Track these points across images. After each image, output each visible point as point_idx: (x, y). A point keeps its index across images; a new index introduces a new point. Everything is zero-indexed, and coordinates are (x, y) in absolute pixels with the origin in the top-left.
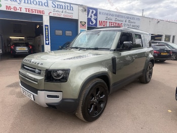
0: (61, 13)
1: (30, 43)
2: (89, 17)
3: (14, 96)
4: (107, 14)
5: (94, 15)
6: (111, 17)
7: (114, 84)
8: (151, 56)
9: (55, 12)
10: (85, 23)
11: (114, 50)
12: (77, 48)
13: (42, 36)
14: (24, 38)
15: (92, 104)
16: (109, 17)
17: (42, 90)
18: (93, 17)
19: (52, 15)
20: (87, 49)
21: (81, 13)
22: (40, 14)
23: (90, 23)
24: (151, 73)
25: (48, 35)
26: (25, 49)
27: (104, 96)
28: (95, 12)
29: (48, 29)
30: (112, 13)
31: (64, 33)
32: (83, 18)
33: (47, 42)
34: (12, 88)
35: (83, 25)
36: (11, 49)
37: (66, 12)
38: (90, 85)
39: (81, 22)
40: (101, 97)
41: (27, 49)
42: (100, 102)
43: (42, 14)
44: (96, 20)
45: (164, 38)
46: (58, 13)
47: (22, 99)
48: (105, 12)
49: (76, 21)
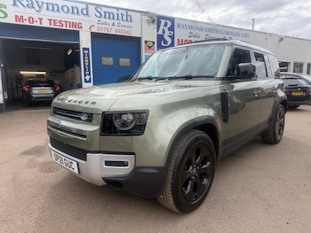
0: (111, 26)
1: (56, 82)
2: (160, 32)
3: (35, 169)
4: (192, 27)
5: (169, 29)
6: (199, 33)
7: (225, 143)
8: (281, 94)
9: (101, 26)
10: (154, 43)
11: (223, 79)
12: (150, 79)
13: (77, 68)
14: (44, 73)
15: (189, 179)
16: (194, 32)
17: (95, 152)
18: (167, 33)
19: (95, 30)
20: (171, 79)
21: (145, 26)
22: (74, 29)
23: (163, 44)
24: (282, 126)
25: (89, 66)
26: (48, 91)
27: (208, 163)
28: (169, 24)
29: (88, 54)
30: (199, 25)
31: (116, 62)
32: (149, 34)
33: (88, 78)
34: (30, 157)
35: (150, 47)
36: (24, 91)
37: (119, 25)
38: (186, 142)
39: (146, 42)
40: (205, 166)
41: (51, 92)
42: (203, 175)
43: (77, 29)
44: (172, 37)
45: (291, 67)
46: (107, 26)
47: (50, 174)
48: (187, 23)
49: (138, 40)
